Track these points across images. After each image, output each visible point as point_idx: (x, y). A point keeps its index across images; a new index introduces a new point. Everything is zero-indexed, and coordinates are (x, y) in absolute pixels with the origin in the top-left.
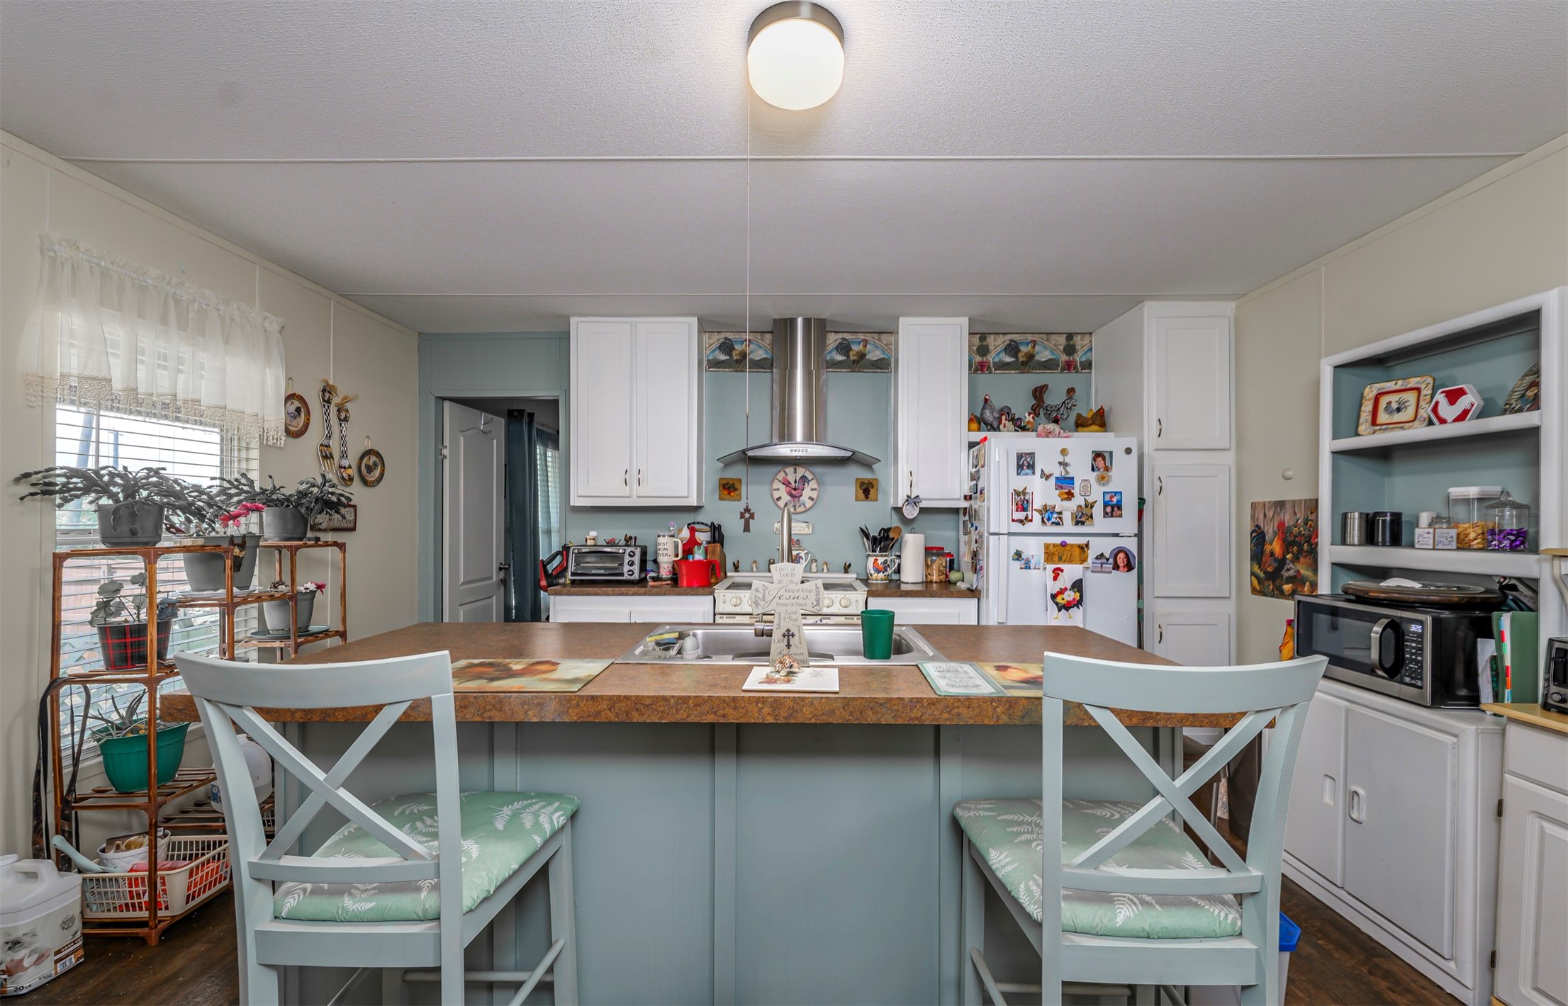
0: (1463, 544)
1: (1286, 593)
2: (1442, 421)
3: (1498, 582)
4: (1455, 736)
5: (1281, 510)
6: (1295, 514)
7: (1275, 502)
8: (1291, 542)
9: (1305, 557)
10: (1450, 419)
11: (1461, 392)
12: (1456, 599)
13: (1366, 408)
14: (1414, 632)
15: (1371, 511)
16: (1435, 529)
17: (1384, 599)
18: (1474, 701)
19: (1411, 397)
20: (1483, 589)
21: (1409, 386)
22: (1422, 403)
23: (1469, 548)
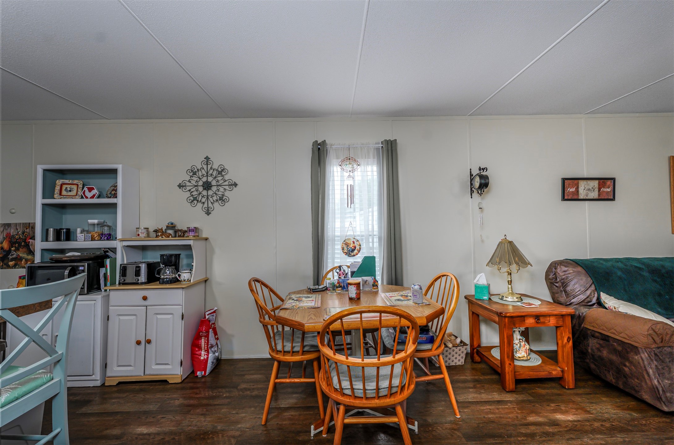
0: (93, 239)
1: (11, 266)
2: (87, 198)
3: (103, 250)
4: (95, 301)
5: (8, 227)
6: (17, 229)
7: (4, 224)
8: (15, 242)
9: (23, 248)
10: (89, 197)
11: (93, 189)
12: (93, 257)
13: (57, 188)
14: (81, 270)
15: (58, 228)
16: (84, 234)
17: (69, 260)
18: (99, 289)
19: (75, 187)
20: (99, 253)
21: (74, 183)
22: (79, 190)
23: (95, 240)
